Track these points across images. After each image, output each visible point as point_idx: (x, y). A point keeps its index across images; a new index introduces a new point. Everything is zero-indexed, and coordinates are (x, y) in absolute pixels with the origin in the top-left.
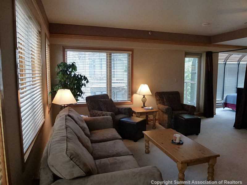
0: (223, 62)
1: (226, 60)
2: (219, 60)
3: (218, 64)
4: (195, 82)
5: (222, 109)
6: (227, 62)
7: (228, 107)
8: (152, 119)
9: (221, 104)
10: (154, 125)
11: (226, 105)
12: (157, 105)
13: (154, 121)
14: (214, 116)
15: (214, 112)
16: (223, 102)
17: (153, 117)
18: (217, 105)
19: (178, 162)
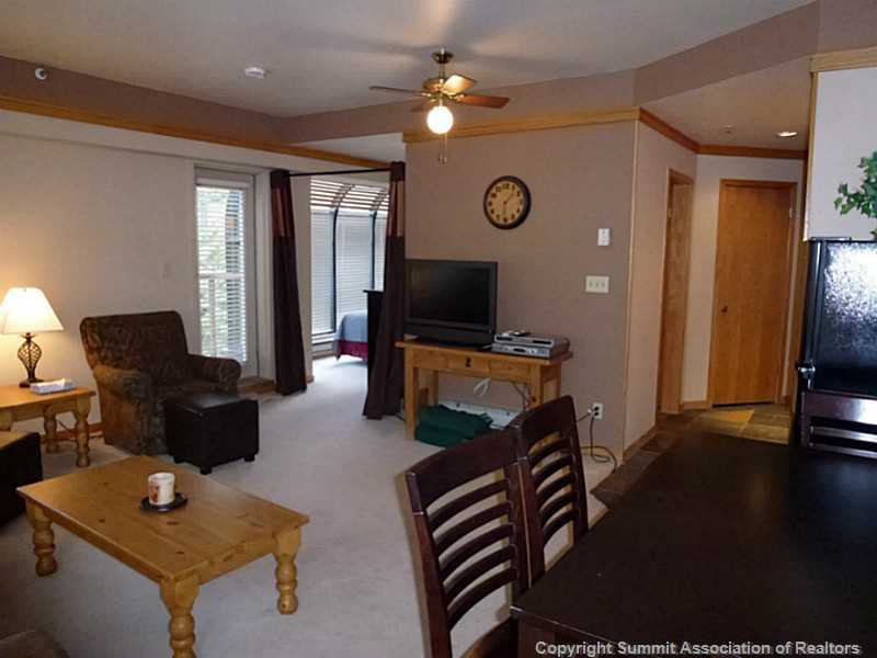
0: (328, 208)
1: (337, 202)
2: (313, 202)
3: (310, 214)
4: (237, 275)
5: (333, 360)
6: (340, 209)
7: (351, 354)
8: (72, 427)
9: (329, 346)
10: (82, 450)
11: (343, 347)
12: (92, 368)
13: (82, 436)
14: (309, 386)
15: (307, 373)
16: (333, 337)
17: (74, 421)
18: (315, 349)
19: (163, 581)
